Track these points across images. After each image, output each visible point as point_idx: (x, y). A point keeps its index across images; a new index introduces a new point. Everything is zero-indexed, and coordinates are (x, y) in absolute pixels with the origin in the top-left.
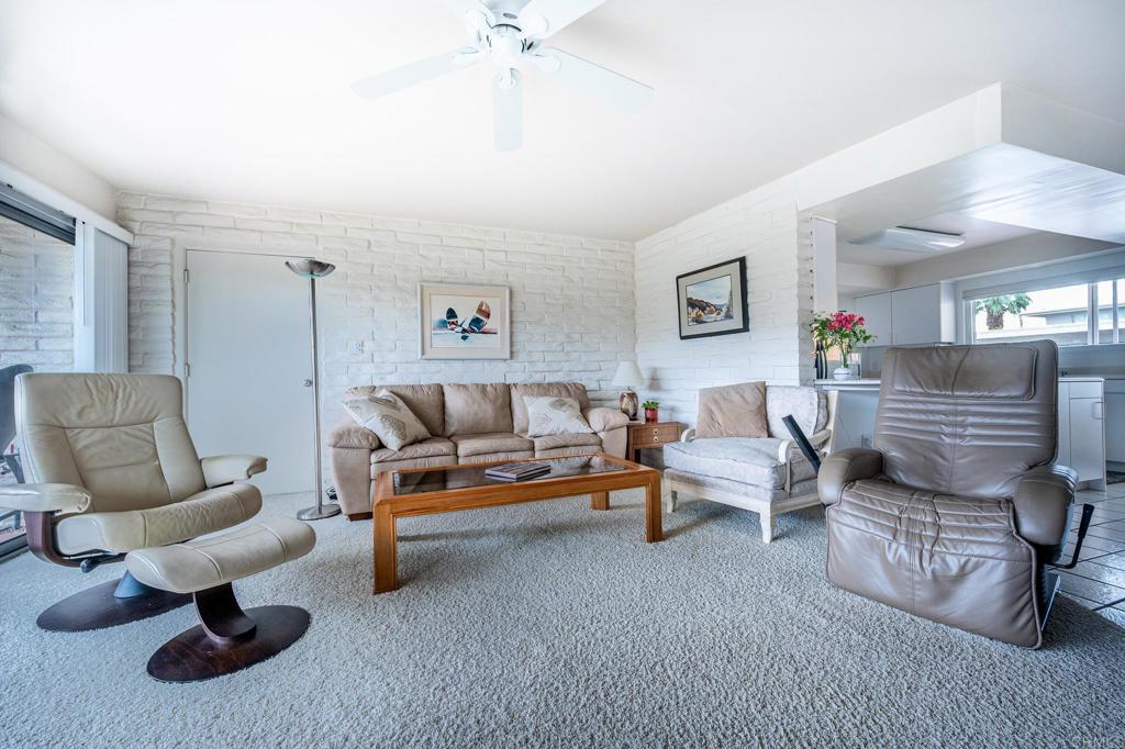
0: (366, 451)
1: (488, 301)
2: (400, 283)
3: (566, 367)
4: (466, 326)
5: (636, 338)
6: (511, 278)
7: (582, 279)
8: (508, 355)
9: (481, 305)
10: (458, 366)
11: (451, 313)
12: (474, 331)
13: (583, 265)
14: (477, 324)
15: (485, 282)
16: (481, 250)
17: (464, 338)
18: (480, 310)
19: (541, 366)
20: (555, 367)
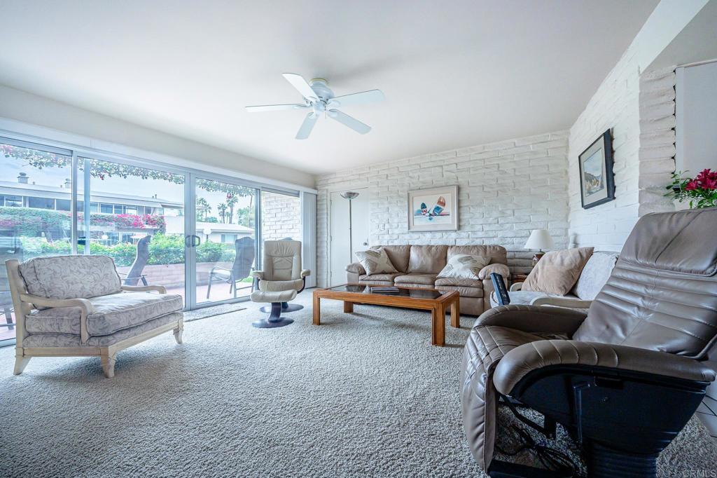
0: (357, 274)
1: (445, 196)
2: (400, 193)
3: (500, 234)
4: (431, 212)
5: (569, 210)
6: (460, 180)
7: (515, 170)
8: (456, 228)
9: (440, 199)
10: (428, 235)
11: (424, 206)
12: (435, 215)
13: (515, 159)
14: (438, 211)
15: (444, 185)
16: (442, 166)
17: (430, 219)
18: (439, 202)
19: (480, 234)
20: (491, 234)
